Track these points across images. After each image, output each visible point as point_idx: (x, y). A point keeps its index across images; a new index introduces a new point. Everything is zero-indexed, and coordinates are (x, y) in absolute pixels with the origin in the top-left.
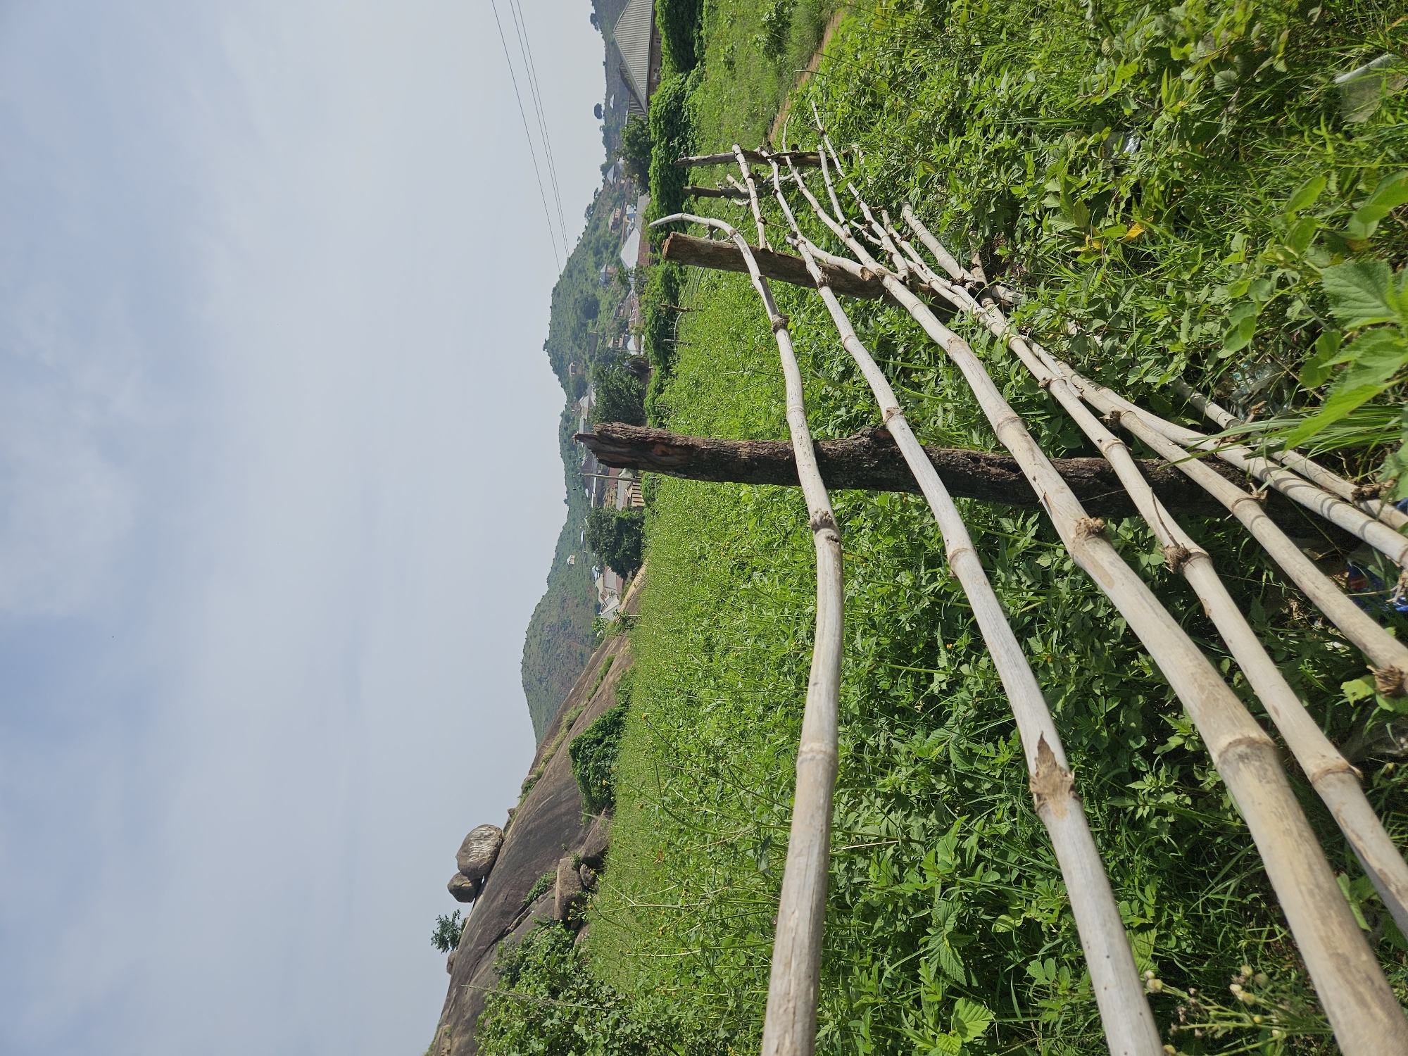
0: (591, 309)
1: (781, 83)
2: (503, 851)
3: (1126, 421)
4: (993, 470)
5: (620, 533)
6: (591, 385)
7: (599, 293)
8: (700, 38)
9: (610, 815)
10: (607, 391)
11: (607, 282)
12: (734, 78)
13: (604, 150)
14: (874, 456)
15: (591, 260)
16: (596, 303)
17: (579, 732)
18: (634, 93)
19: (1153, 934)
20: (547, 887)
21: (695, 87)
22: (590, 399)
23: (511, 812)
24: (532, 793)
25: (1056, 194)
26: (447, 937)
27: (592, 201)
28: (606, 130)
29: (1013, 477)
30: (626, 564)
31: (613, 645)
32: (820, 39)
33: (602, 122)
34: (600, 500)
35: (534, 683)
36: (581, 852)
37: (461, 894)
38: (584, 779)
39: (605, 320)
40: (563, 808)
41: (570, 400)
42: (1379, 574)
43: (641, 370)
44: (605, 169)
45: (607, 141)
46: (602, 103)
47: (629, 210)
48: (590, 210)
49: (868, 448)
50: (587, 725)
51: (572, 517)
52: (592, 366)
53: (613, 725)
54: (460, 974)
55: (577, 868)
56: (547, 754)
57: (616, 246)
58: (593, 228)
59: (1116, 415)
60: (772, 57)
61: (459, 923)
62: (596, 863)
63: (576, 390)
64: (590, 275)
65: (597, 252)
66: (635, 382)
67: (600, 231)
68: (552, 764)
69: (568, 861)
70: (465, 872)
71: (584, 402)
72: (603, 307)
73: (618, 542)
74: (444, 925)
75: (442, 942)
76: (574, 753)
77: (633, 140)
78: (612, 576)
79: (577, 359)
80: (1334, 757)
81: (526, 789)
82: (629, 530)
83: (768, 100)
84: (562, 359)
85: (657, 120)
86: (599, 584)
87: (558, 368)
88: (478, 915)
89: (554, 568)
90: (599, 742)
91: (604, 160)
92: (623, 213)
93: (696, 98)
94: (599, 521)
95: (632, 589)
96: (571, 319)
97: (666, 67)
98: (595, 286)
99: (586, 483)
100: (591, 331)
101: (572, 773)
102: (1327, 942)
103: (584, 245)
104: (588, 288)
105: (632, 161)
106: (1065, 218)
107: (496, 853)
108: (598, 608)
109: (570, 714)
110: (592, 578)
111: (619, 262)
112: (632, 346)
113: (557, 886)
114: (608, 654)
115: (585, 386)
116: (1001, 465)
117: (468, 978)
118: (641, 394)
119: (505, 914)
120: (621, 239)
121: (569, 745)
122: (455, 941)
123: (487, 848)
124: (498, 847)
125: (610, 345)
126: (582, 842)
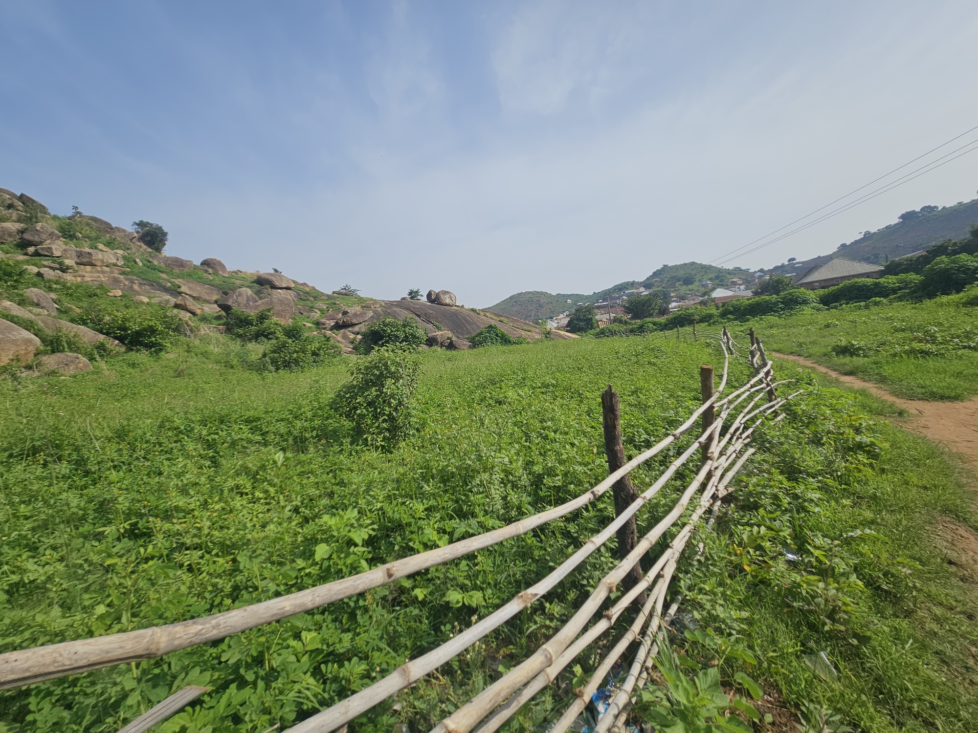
0: (688, 281)
1: (820, 357)
2: (448, 308)
3: (661, 580)
4: (630, 540)
5: (585, 320)
6: (651, 291)
7: (697, 283)
8: (841, 305)
9: (470, 347)
10: (649, 300)
11: (703, 286)
12: (820, 329)
13: (771, 268)
14: (627, 496)
15: (712, 276)
16: (691, 283)
17: (499, 325)
18: (805, 275)
19: (484, 603)
20: (439, 329)
21: (813, 308)
22: (644, 292)
23: (462, 306)
24: (472, 313)
25: (759, 532)
26: (413, 294)
27: (743, 268)
28: (783, 266)
29: (629, 548)
30: (572, 327)
31: (537, 330)
32: (846, 374)
33: (786, 263)
34: (599, 307)
35: (515, 300)
36: (454, 339)
37: (429, 295)
38: (481, 333)
39: (684, 289)
40: (469, 327)
41: (641, 283)
42: (620, 676)
43: (663, 311)
44: (761, 270)
45: (776, 268)
46: (797, 261)
47: (742, 287)
48: (739, 269)
49: (629, 493)
50: (504, 329)
51: (587, 297)
52: (660, 289)
53: (505, 340)
54: (401, 304)
55: (448, 338)
56: (488, 314)
57: (722, 285)
58: (729, 272)
59: (662, 576)
60: (834, 349)
61: (419, 297)
62: (451, 346)
63: (647, 285)
64: (705, 277)
65: (717, 277)
66: (656, 311)
67: (729, 276)
68: (484, 318)
69: (450, 334)
70: (437, 295)
71: (642, 289)
72: (690, 287)
73: (581, 320)
74: (417, 292)
75: (410, 294)
76: (491, 326)
77: (779, 282)
78: (566, 321)
79: (662, 281)
80: (553, 676)
81: (472, 310)
82: (588, 324)
83: (810, 351)
84: (660, 274)
85: (790, 294)
86: (561, 316)
87: (656, 274)
88: (424, 305)
89: (564, 295)
90: (497, 335)
91: (766, 269)
92: (740, 285)
93: (807, 310)
94: (589, 310)
95: (562, 333)
96: (681, 274)
97: (821, 292)
98: (700, 281)
99: (604, 300)
100: (677, 284)
101: (483, 327)
102: (502, 689)
103: (719, 270)
104: (698, 277)
105: (768, 283)
106: (749, 537)
107: (446, 305)
108: (551, 318)
109: (505, 320)
110: (563, 312)
111: (714, 289)
112: (674, 304)
113: (440, 333)
114: (533, 329)
115: (650, 288)
116: (632, 543)
117: (401, 307)
118: (651, 315)
119: (426, 315)
120: (727, 287)
121: (493, 323)
122: (411, 298)
123: (448, 301)
124: (449, 305)
125: (672, 294)
126: (458, 337)
